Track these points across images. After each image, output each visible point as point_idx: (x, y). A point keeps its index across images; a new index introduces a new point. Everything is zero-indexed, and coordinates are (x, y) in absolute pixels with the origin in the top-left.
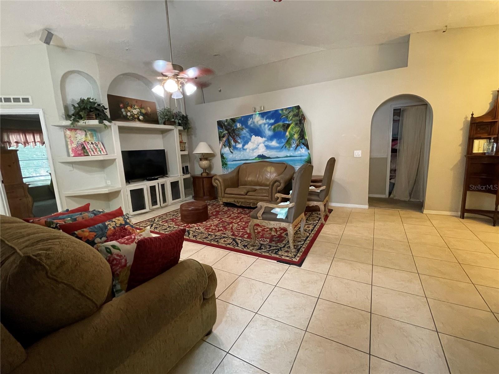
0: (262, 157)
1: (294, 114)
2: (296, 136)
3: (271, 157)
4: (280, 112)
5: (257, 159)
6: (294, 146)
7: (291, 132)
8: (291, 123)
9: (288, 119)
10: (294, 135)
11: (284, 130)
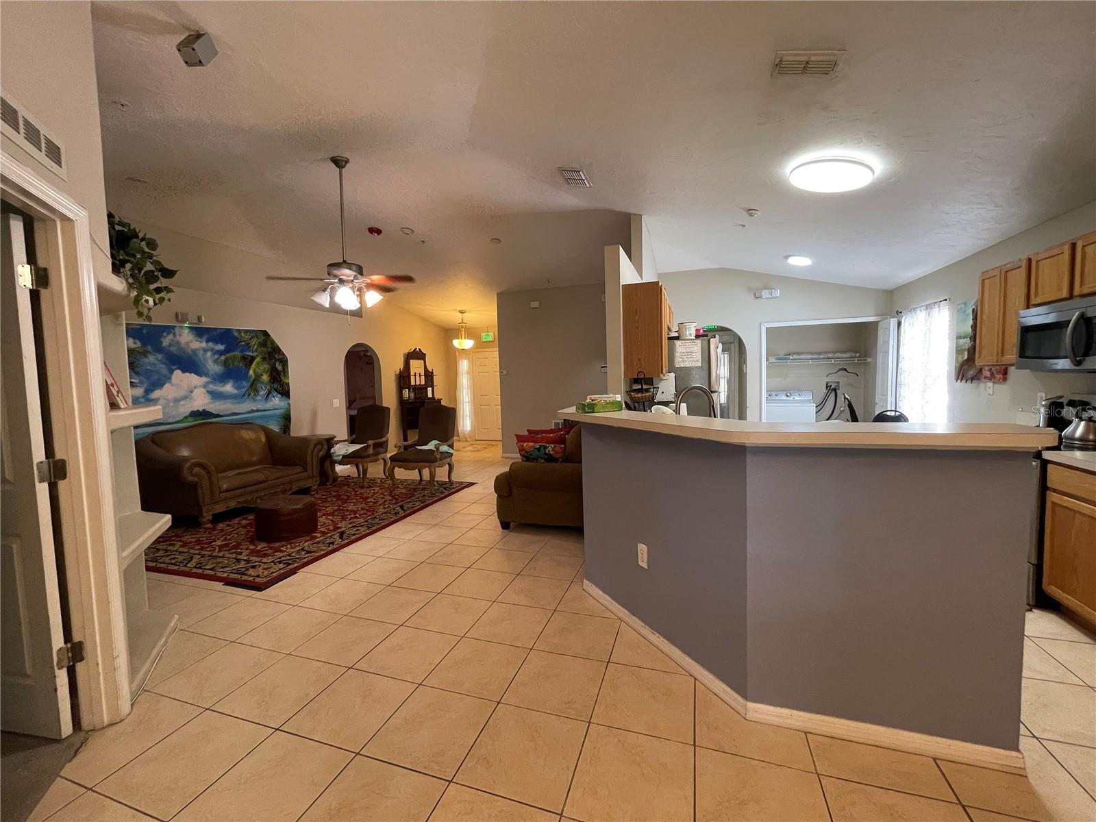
0: (204, 414)
1: (259, 343)
2: (265, 378)
3: (221, 414)
4: (236, 334)
6: (262, 393)
7: (257, 370)
8: (257, 356)
9: (251, 349)
10: (262, 375)
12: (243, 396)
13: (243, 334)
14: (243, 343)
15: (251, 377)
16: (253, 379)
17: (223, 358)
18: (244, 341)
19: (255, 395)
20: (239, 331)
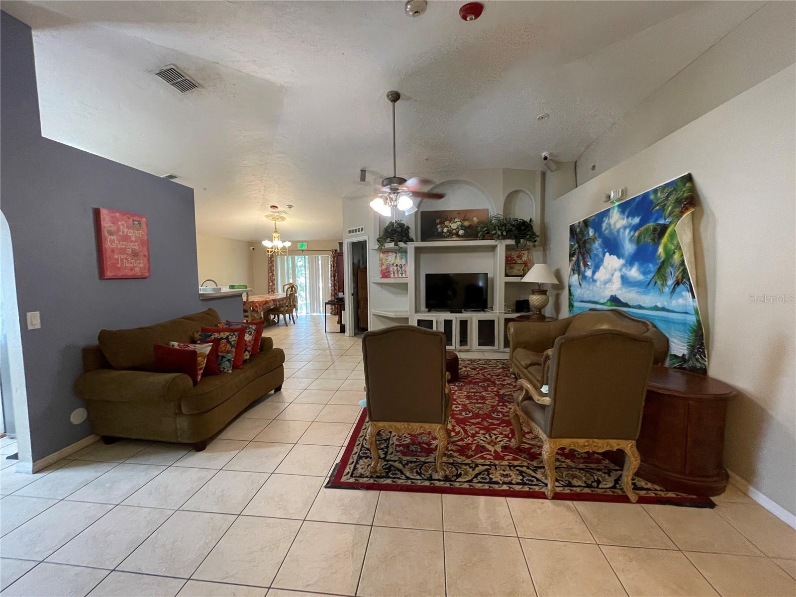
2: (677, 257)
3: (629, 304)
4: (652, 197)
5: (609, 303)
6: (670, 282)
7: (669, 245)
10: (675, 254)
11: (653, 240)
12: (649, 283)
13: (659, 194)
14: (657, 208)
15: (660, 257)
16: (662, 259)
17: (637, 233)
18: (657, 205)
19: (661, 285)
20: (655, 191)
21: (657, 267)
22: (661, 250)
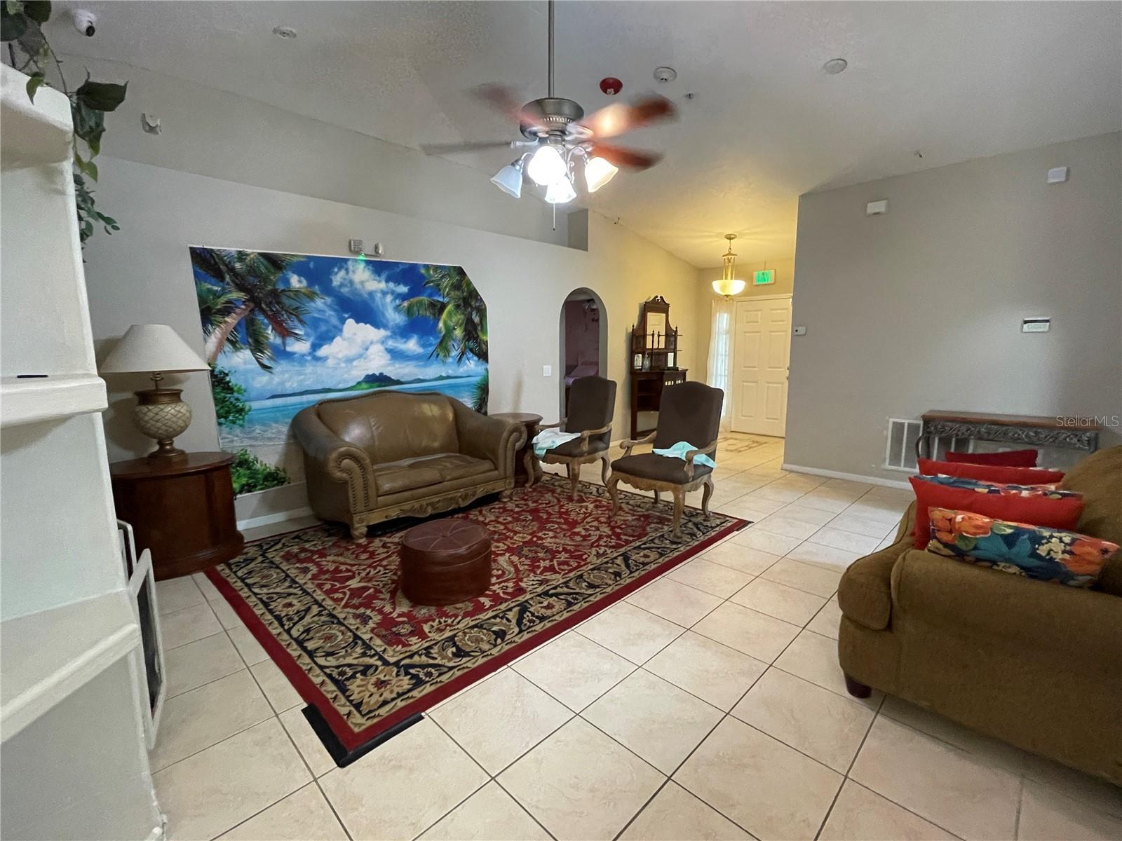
0: (381, 379)
1: (452, 284)
2: (459, 333)
3: (402, 380)
4: (423, 271)
5: (364, 385)
6: (454, 353)
7: (449, 322)
8: (448, 302)
9: (442, 292)
10: (455, 329)
11: (434, 315)
12: (430, 357)
13: (431, 272)
14: (432, 284)
15: (440, 332)
16: (443, 334)
17: (406, 304)
18: (432, 282)
19: (445, 356)
20: (427, 267)
21: (439, 340)
22: (441, 325)
